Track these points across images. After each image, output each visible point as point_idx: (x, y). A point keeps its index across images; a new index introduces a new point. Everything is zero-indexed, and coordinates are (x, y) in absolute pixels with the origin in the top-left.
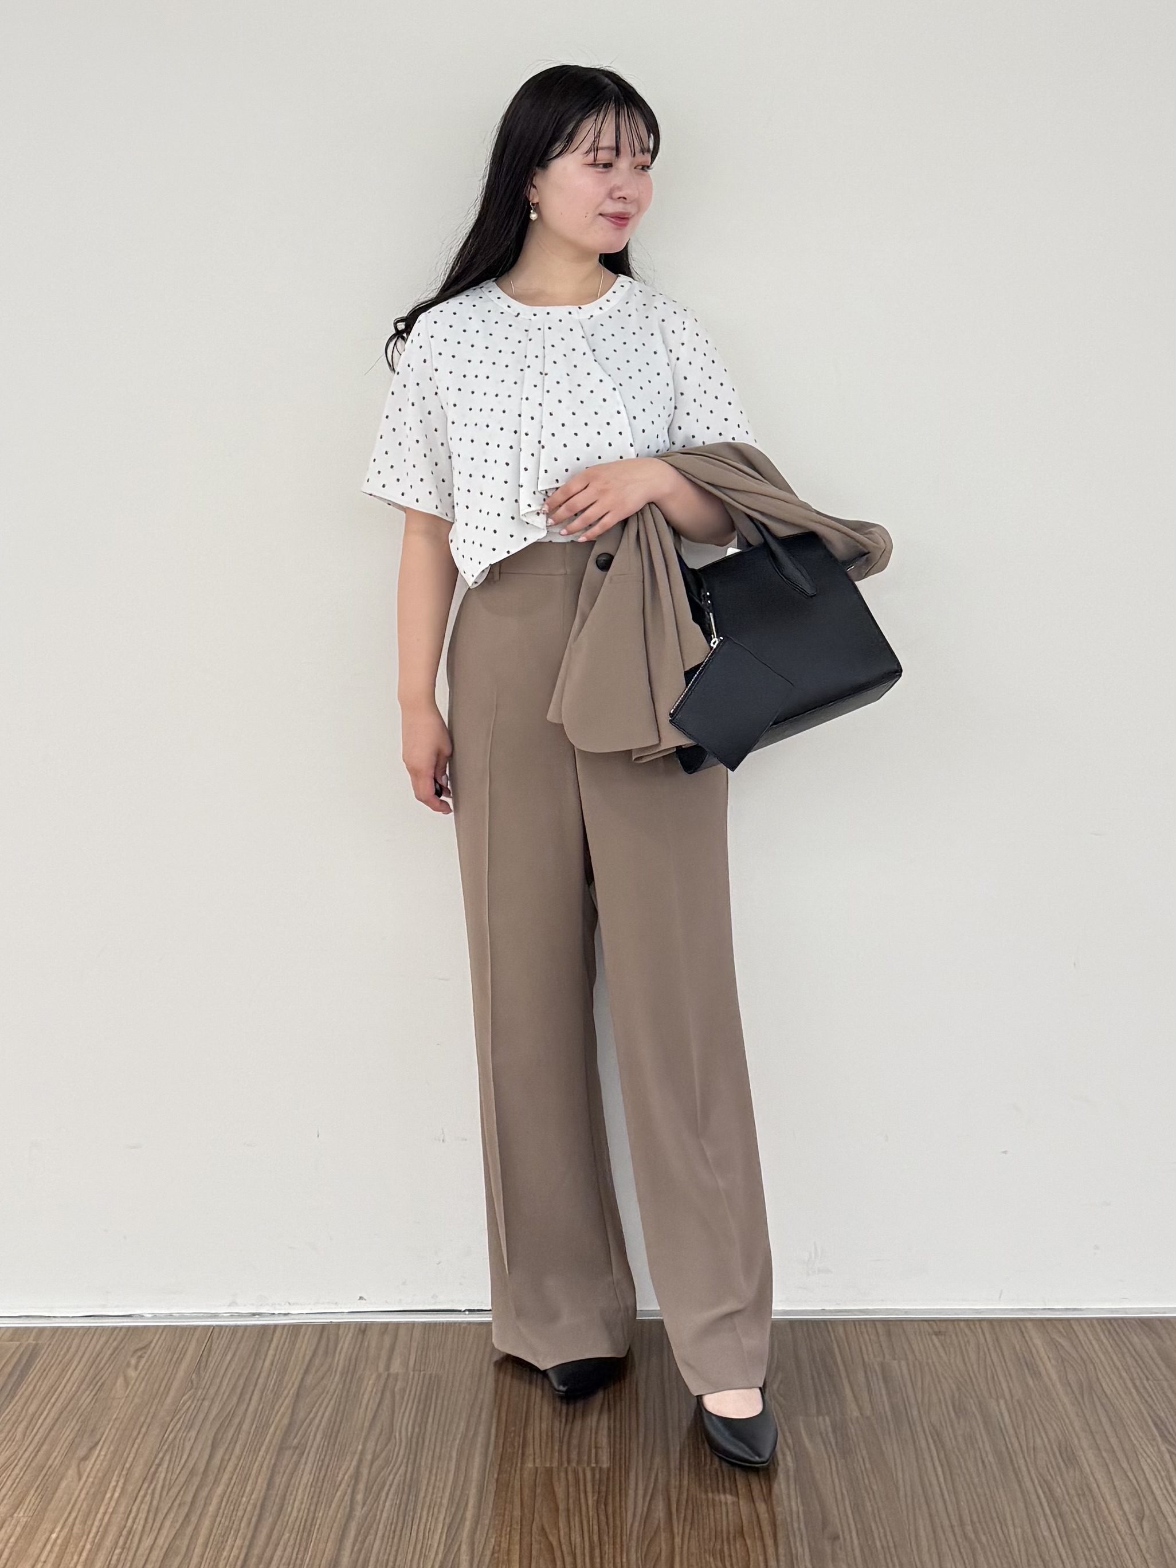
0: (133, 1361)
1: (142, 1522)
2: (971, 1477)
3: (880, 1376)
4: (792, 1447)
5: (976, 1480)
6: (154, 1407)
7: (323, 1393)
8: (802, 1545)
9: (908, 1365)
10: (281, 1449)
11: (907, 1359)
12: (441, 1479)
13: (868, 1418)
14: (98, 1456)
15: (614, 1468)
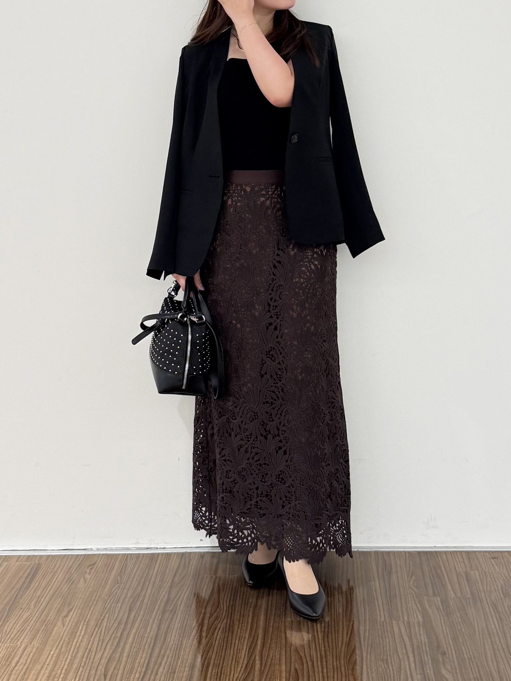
0: (88, 571)
1: (96, 646)
3: (464, 577)
4: (421, 611)
6: (99, 593)
7: (184, 585)
8: (427, 656)
9: (479, 573)
10: (164, 612)
11: (478, 570)
12: (244, 626)
13: (459, 598)
14: (73, 615)
15: (331, 621)
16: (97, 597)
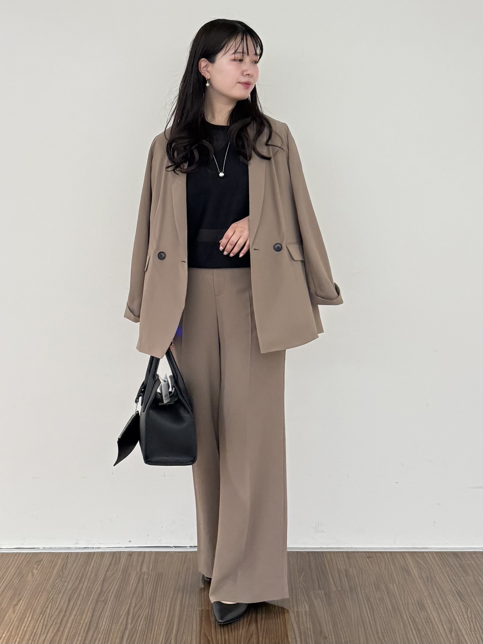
0: (36, 566)
1: (40, 630)
2: (381, 615)
3: (344, 574)
4: (308, 602)
5: (384, 616)
6: (44, 585)
7: (114, 580)
8: (312, 640)
9: (356, 569)
10: (97, 602)
11: (355, 567)
12: (163, 614)
13: (340, 591)
14: (22, 604)
16: (43, 588)
